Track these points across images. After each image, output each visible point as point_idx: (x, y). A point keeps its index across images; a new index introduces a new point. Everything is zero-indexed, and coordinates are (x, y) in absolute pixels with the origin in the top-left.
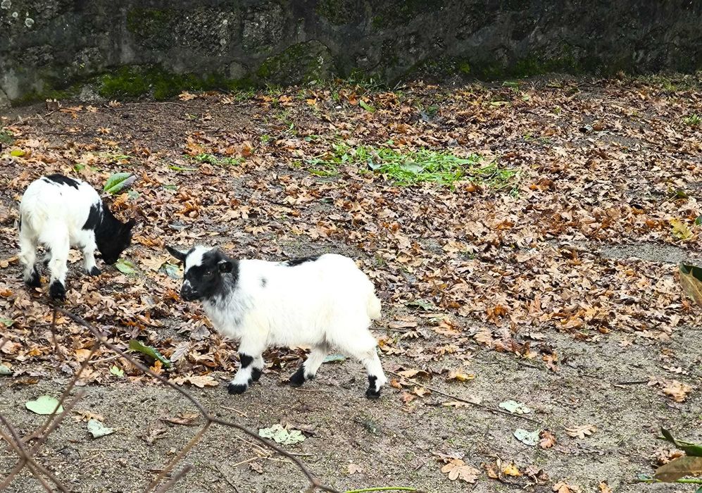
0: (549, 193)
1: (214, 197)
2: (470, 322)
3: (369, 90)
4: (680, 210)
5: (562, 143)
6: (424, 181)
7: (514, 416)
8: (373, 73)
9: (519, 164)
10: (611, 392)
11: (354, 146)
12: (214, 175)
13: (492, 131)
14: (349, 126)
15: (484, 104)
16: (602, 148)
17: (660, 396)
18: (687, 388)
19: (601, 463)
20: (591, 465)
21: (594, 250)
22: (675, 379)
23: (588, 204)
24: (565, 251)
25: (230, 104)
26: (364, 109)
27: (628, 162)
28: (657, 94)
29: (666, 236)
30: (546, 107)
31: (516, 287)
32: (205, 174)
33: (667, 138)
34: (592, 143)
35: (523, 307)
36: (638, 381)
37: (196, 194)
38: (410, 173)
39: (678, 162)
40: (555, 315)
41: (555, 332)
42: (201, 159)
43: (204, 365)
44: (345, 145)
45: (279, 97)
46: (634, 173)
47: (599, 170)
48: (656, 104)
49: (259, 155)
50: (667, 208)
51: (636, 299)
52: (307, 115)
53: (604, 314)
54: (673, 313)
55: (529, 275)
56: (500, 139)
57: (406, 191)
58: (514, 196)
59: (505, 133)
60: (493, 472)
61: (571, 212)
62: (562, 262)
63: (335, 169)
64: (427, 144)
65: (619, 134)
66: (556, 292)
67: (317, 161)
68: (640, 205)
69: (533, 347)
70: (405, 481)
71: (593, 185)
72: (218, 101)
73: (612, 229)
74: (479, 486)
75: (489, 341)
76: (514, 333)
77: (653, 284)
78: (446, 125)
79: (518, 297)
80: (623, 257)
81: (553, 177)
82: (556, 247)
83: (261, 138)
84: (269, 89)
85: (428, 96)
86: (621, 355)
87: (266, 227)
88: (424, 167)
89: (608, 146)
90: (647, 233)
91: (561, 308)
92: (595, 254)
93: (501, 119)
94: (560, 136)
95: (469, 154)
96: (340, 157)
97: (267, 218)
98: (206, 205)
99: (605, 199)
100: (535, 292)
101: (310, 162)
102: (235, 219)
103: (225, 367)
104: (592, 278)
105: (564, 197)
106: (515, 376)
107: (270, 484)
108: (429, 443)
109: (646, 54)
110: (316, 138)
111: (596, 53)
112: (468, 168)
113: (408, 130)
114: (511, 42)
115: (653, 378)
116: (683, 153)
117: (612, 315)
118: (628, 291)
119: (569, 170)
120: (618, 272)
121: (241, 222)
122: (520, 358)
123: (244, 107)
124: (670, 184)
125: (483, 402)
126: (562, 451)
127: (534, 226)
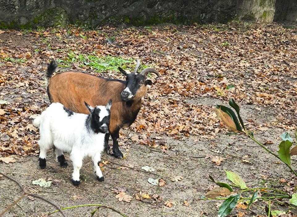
0: (164, 76)
1: (12, 77)
2: (129, 132)
3: (84, 29)
4: (220, 83)
5: (170, 54)
6: (109, 70)
7: (148, 173)
8: (86, 22)
9: (151, 63)
10: (190, 162)
11: (78, 54)
12: (13, 67)
13: (139, 48)
14: (75, 45)
15: (136, 36)
16: (187, 56)
17: (210, 163)
18: (222, 159)
19: (185, 192)
20: (181, 193)
21: (183, 100)
22: (217, 155)
23: (181, 80)
24: (171, 101)
25: (20, 35)
26: (82, 38)
27: (198, 62)
28: (211, 33)
29: (214, 94)
30: (163, 38)
31: (149, 117)
32: (9, 66)
33: (215, 52)
34: (182, 54)
35: (153, 126)
36: (201, 156)
37: (4, 76)
38: (103, 67)
39: (219, 62)
40: (166, 129)
41: (166, 136)
42: (7, 60)
43: (7, 152)
44: (73, 54)
45: (43, 32)
46: (200, 67)
47: (185, 66)
48: (210, 37)
49: (34, 58)
50: (214, 82)
51: (201, 122)
52: (56, 40)
53: (187, 128)
54: (216, 128)
55: (155, 111)
56: (143, 52)
57: (101, 74)
58: (149, 77)
59: (145, 49)
60: (138, 197)
61: (173, 84)
62: (169, 106)
63: (69, 64)
64: (110, 54)
65: (194, 50)
66: (167, 119)
67: (61, 61)
68: (203, 81)
69: (156, 143)
70: (99, 202)
71: (183, 72)
72: (15, 34)
73: (191, 91)
74: (132, 203)
75: (137, 140)
76: (148, 136)
77: (208, 115)
78: (119, 45)
79: (150, 121)
80: (196, 103)
81: (166, 69)
82: (167, 99)
83: (35, 50)
84: (39, 29)
85: (111, 33)
86: (194, 146)
87: (37, 90)
88: (109, 64)
89: (189, 55)
90: (206, 93)
91: (169, 126)
92: (183, 102)
93: (143, 43)
94: (169, 51)
95: (129, 59)
96: (71, 59)
97: (37, 86)
98: (9, 80)
99: (188, 78)
100: (158, 119)
101: (57, 61)
102: (22, 86)
103: (17, 153)
104: (182, 113)
105: (170, 77)
106: (149, 155)
107: (37, 205)
108: (110, 185)
109: (206, 15)
110: (60, 51)
111: (184, 14)
112: (129, 64)
113: (102, 47)
114: (147, 9)
115: (207, 155)
116: (221, 58)
117: (191, 128)
118: (197, 118)
119: (172, 66)
120: (193, 110)
121: (25, 88)
122: (151, 147)
123: (27, 37)
124: (216, 72)
125: (134, 167)
126: (168, 187)
127: (157, 90)
